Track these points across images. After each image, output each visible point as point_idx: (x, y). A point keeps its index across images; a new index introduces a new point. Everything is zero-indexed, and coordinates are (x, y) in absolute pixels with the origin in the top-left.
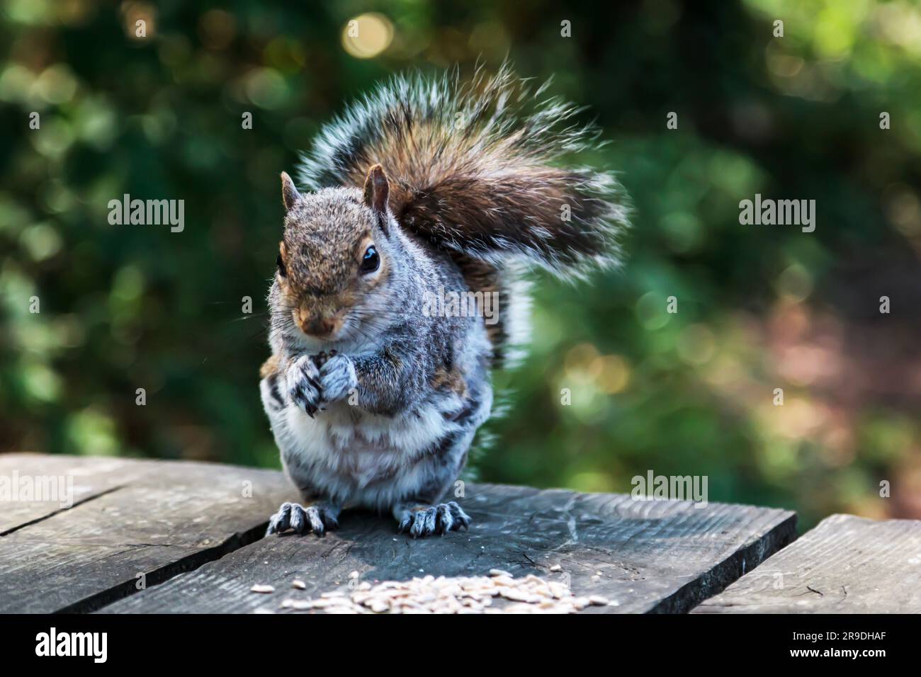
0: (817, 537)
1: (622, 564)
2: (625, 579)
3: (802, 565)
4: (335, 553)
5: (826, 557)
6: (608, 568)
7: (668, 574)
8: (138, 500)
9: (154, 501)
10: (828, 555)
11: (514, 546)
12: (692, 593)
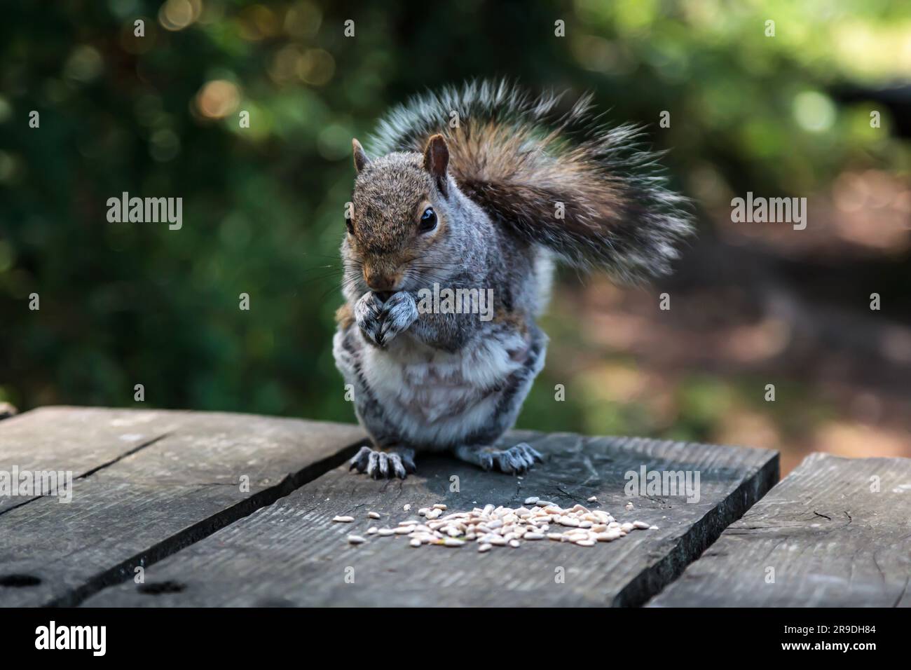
2: (654, 508)
3: (803, 494)
4: (390, 488)
8: (190, 446)
9: (204, 447)
10: (822, 486)
11: (546, 481)
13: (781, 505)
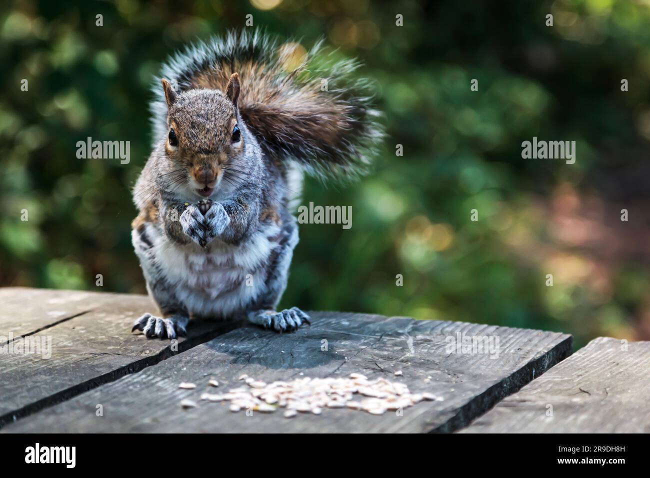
0: (586, 353)
1: (446, 371)
2: (448, 382)
3: (575, 373)
5: (593, 367)
6: (436, 374)
7: (479, 379)
8: (99, 321)
9: (110, 322)
10: (595, 366)
11: (369, 357)
12: (497, 393)
13: (555, 382)
